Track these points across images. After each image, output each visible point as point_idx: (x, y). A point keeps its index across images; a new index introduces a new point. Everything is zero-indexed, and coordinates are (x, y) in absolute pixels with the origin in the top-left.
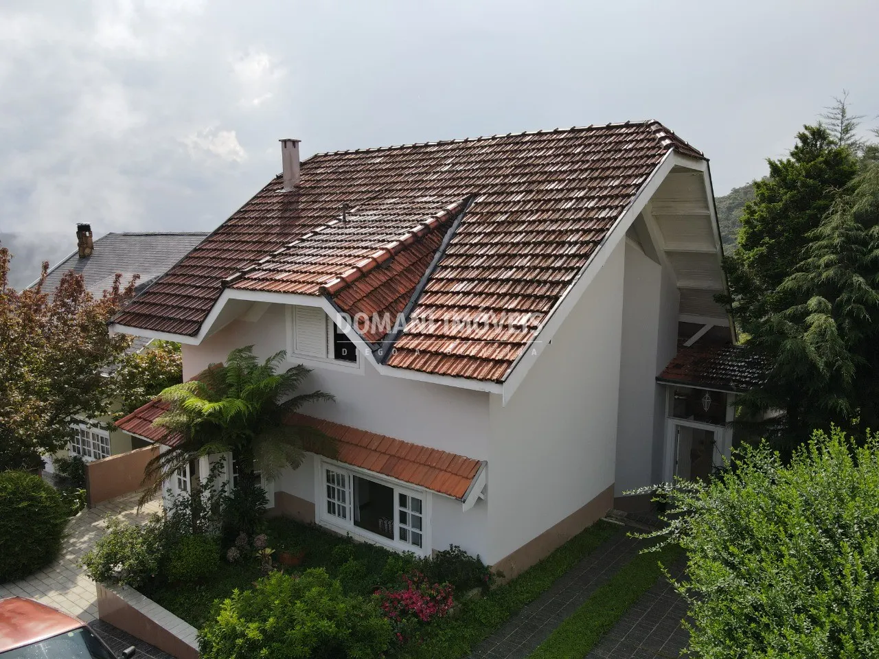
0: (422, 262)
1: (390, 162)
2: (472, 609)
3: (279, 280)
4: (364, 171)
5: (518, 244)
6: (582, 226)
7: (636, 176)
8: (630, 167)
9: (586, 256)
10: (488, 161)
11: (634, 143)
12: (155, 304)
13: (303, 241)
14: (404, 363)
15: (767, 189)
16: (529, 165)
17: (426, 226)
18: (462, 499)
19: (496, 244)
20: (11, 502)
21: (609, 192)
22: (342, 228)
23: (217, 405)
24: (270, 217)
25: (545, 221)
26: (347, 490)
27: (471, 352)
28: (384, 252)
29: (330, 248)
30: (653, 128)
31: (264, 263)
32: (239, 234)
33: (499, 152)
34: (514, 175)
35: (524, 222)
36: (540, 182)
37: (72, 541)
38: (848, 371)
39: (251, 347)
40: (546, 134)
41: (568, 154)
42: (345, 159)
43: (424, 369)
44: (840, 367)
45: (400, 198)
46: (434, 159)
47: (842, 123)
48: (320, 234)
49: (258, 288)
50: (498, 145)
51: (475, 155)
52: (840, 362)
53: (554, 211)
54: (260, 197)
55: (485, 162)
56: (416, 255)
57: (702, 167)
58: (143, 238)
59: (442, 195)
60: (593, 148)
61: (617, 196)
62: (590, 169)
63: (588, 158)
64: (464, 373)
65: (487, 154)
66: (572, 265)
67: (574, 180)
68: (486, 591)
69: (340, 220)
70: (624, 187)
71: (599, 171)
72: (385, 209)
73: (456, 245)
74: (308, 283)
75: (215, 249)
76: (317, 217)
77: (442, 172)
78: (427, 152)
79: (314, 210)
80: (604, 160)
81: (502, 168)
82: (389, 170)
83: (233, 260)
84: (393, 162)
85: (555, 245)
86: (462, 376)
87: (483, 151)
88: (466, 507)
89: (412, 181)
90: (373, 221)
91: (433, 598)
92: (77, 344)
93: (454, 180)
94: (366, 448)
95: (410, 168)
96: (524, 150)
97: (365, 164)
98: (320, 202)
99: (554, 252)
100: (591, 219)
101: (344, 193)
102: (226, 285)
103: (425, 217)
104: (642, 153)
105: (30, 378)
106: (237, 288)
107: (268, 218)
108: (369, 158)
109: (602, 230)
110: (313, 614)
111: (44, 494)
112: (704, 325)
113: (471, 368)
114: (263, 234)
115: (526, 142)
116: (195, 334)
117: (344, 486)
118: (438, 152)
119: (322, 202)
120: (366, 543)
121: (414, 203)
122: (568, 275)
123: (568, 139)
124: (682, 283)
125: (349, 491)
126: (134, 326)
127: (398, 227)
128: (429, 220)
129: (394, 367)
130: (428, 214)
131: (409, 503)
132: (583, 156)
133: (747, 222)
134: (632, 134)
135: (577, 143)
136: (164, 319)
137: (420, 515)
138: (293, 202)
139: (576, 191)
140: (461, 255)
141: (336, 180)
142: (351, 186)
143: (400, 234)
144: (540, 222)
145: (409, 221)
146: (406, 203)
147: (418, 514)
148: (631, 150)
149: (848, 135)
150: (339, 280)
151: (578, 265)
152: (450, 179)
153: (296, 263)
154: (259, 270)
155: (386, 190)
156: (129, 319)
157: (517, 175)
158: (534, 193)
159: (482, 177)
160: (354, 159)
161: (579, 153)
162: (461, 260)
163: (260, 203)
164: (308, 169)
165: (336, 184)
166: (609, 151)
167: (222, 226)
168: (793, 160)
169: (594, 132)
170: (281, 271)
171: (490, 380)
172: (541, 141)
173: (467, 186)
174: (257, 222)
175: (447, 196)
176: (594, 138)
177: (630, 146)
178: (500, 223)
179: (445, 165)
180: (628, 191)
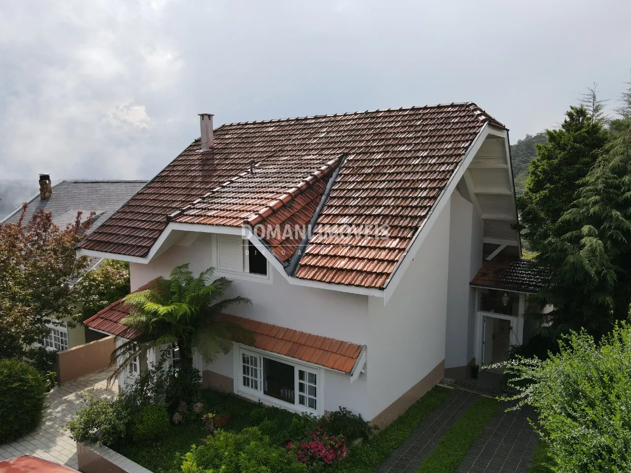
0: (314, 202)
1: (280, 131)
2: (358, 454)
3: (211, 216)
4: (261, 137)
5: (383, 189)
6: (428, 176)
7: (464, 142)
8: (458, 135)
9: (435, 198)
10: (354, 130)
11: (459, 118)
12: (111, 234)
13: (223, 187)
14: (308, 276)
15: (547, 151)
16: (384, 133)
17: (315, 177)
18: (350, 373)
19: (367, 189)
20: (7, 383)
21: (445, 153)
22: (251, 178)
23: (169, 308)
24: (193, 170)
25: (401, 173)
26: (258, 368)
27: (358, 267)
28: (287, 195)
29: (245, 193)
30: (472, 108)
31: (196, 204)
32: (170, 182)
33: (361, 124)
34: (374, 141)
35: (385, 174)
36: (393, 145)
37: (49, 411)
38: (611, 277)
39: (187, 264)
40: (394, 111)
41: (412, 126)
42: (246, 128)
43: (324, 280)
44: (605, 274)
45: (290, 156)
46: (313, 128)
47: (593, 105)
48: (235, 182)
49: (196, 222)
50: (360, 119)
51: (343, 126)
52: (605, 271)
53: (406, 166)
54: (184, 155)
55: (351, 131)
56: (309, 198)
57: (503, 134)
58: (89, 185)
59: (322, 155)
60: (429, 122)
61: (451, 156)
62: (429, 136)
63: (427, 128)
64: (355, 282)
65: (352, 125)
66: (425, 204)
67: (418, 144)
68: (366, 440)
69: (248, 172)
70: (456, 149)
71: (436, 137)
72: (281, 164)
73: (336, 190)
74: (234, 218)
75: (154, 193)
76: (230, 170)
77: (320, 138)
78: (307, 124)
79: (227, 164)
80: (439, 130)
81: (364, 135)
82: (280, 136)
83: (168, 201)
84: (283, 131)
85: (410, 190)
86: (353, 285)
87: (349, 123)
88: (353, 379)
89: (298, 144)
90: (273, 173)
91: (332, 447)
92: (51, 264)
93: (330, 143)
94: (275, 337)
95: (295, 135)
96: (379, 123)
97: (261, 132)
98: (230, 159)
99: (411, 195)
100: (435, 172)
101: (248, 153)
102: (169, 220)
103: (312, 170)
104: (465, 126)
105: (16, 289)
106: (180, 222)
107: (192, 171)
108: (264, 127)
109: (444, 180)
110: (253, 462)
111: (30, 377)
112: (500, 245)
113: (359, 279)
114: (189, 182)
115: (380, 117)
116: (145, 255)
117: (256, 365)
118: (315, 123)
119: (232, 159)
120: (273, 407)
121: (302, 160)
122: (423, 212)
123: (410, 115)
124: (485, 216)
125: (260, 369)
126: (97, 250)
127: (293, 177)
128: (316, 173)
129: (301, 278)
130: (314, 168)
131: (306, 377)
132: (423, 127)
133: (533, 173)
134: (456, 111)
135: (417, 118)
136: (120, 244)
137: (315, 386)
138: (210, 159)
139: (421, 151)
140: (342, 198)
141: (240, 143)
142: (252, 147)
143: (296, 182)
144: (397, 173)
145: (301, 173)
146: (296, 160)
147: (313, 385)
148: (457, 123)
149: (598, 113)
150: (257, 216)
151: (429, 204)
152: (326, 143)
153: (221, 204)
154: (194, 208)
155: (279, 151)
156: (92, 244)
157: (376, 140)
158: (390, 153)
159: (350, 141)
160: (253, 128)
161: (420, 125)
162: (342, 201)
163: (185, 160)
164: (218, 135)
165: (241, 146)
166: (442, 124)
167: (157, 177)
168: (564, 130)
169: (429, 110)
170: (211, 209)
171: (374, 287)
172: (390, 117)
173: (340, 148)
174: (184, 174)
175: (326, 155)
176: (429, 115)
177: (456, 120)
178: (368, 175)
179: (322, 132)
180: (459, 152)
